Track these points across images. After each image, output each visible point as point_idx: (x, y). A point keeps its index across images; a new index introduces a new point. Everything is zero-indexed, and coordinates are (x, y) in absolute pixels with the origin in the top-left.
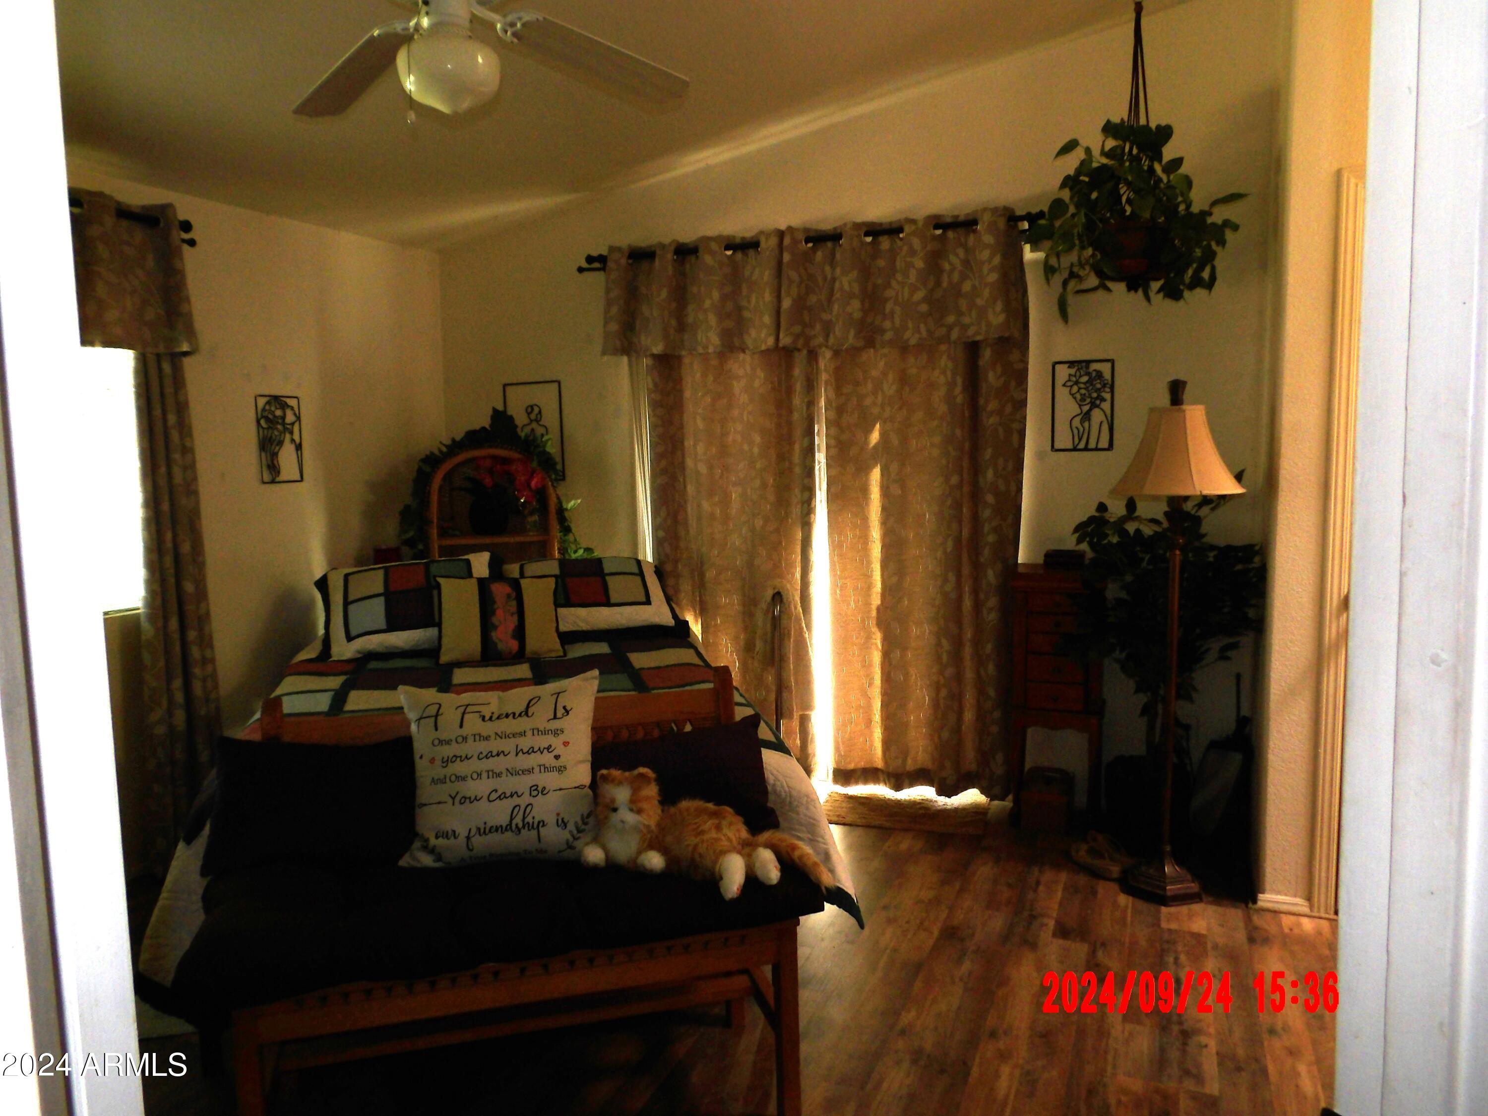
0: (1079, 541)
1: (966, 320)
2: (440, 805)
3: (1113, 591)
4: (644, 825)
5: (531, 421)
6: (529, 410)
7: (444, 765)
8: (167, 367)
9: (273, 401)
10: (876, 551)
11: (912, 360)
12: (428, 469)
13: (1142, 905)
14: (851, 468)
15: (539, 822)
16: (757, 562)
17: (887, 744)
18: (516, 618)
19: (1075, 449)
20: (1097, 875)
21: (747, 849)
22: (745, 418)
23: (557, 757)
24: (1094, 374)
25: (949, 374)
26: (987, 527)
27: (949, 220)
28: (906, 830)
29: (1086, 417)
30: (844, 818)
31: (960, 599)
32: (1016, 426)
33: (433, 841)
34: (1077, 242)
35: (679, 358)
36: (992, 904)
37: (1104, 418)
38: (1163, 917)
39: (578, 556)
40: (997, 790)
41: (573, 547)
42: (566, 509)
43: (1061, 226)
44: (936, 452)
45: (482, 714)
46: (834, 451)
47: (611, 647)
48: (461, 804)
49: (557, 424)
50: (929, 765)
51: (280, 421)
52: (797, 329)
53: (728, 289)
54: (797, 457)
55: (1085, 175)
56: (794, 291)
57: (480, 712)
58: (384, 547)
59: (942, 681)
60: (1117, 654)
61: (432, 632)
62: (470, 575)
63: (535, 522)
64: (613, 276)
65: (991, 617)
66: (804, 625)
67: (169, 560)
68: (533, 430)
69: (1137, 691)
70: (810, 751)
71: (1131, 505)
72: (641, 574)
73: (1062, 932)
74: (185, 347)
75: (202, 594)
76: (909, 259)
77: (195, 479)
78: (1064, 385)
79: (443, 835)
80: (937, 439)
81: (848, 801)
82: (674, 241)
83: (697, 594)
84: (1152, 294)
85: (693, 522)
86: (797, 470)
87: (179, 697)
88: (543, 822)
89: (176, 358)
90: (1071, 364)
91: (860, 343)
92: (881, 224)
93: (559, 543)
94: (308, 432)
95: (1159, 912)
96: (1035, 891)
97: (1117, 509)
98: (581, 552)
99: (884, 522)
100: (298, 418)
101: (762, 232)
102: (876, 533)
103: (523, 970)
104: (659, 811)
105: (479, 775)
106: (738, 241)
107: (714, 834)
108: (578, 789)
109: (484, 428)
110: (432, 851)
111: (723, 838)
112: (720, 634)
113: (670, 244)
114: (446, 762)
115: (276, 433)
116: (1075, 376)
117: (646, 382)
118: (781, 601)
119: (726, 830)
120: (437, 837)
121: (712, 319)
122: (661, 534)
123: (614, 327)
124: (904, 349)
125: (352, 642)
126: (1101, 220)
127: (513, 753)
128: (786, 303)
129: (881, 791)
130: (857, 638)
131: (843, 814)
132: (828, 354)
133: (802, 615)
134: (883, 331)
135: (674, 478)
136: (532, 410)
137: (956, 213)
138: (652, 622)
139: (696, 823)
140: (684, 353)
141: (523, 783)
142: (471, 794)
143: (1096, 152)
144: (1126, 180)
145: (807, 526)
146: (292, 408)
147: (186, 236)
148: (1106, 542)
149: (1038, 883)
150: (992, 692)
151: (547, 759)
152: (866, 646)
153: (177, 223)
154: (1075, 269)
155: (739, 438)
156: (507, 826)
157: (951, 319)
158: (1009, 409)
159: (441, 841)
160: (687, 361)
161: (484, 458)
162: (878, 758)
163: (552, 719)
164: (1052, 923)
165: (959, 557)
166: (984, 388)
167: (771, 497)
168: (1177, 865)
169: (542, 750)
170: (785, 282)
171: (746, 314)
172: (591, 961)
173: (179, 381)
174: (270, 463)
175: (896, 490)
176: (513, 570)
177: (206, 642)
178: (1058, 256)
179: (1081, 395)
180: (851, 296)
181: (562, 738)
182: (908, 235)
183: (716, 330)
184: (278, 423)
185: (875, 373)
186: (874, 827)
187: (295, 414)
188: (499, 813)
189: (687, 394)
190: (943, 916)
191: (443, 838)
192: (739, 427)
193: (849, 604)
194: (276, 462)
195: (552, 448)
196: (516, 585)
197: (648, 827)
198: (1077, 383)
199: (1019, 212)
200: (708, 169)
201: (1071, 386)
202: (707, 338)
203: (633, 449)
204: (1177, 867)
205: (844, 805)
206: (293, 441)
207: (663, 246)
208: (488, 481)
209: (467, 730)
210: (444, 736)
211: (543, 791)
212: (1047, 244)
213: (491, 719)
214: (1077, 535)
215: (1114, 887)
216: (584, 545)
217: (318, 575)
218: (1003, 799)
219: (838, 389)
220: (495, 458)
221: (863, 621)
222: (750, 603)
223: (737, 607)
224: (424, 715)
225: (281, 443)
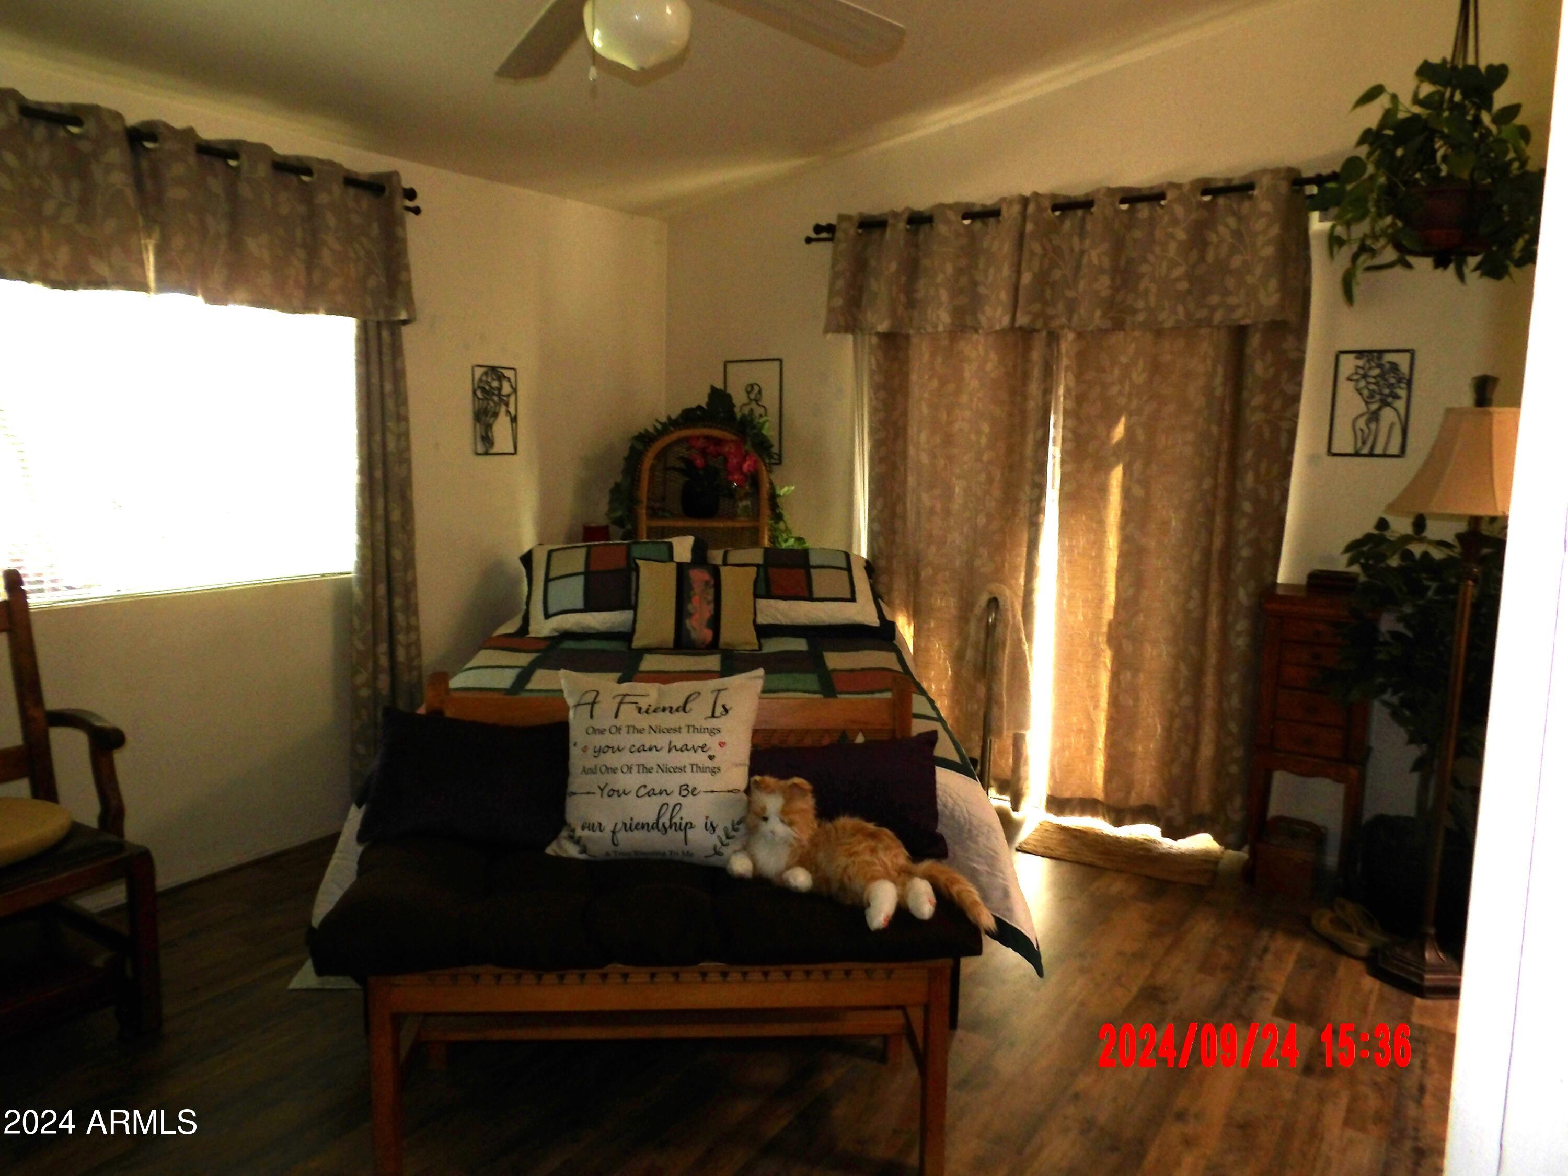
0: (1351, 562)
1: (1232, 300)
2: (590, 796)
3: (1388, 623)
4: (795, 838)
5: (750, 400)
6: (749, 389)
7: (596, 754)
8: (385, 334)
9: (490, 372)
10: (1112, 560)
11: (1167, 345)
12: (640, 446)
13: (1391, 993)
14: (1088, 465)
15: (687, 824)
16: (978, 563)
17: (1109, 775)
18: (712, 606)
19: (1357, 454)
20: (1339, 949)
21: (902, 877)
22: (974, 406)
23: (711, 758)
24: (1387, 366)
25: (1209, 362)
26: (1241, 540)
27: (1220, 184)
28: (1119, 871)
29: (1374, 417)
30: (1052, 850)
31: (1204, 619)
32: (1285, 425)
33: (579, 832)
34: (1373, 210)
35: (907, 337)
36: (1206, 966)
37: (1396, 419)
38: (1415, 1010)
39: (789, 546)
40: (1232, 838)
41: (785, 536)
42: (779, 496)
43: (1352, 190)
44: (1188, 451)
45: (638, 705)
46: (1070, 446)
47: (809, 644)
48: (609, 796)
49: (777, 405)
50: (1156, 801)
51: (496, 392)
52: (1036, 307)
53: (963, 262)
54: (1029, 450)
55: (1389, 128)
56: (1036, 264)
57: (637, 703)
58: (593, 525)
59: (1177, 709)
60: (1387, 696)
61: (627, 615)
62: (671, 559)
63: (746, 507)
64: (843, 246)
65: (1241, 643)
66: (1024, 637)
67: (380, 527)
68: (751, 410)
69: (1411, 741)
70: (1022, 774)
71: (1420, 523)
72: (849, 569)
73: (1286, 1010)
74: (403, 316)
75: (409, 562)
76: (1170, 230)
77: (408, 448)
78: (1349, 379)
79: (589, 827)
80: (1190, 436)
81: (1060, 832)
82: (907, 209)
83: (912, 594)
84: (1467, 271)
85: (911, 517)
86: (1029, 465)
87: (384, 661)
88: (691, 824)
89: (396, 327)
90: (1360, 353)
91: (1107, 324)
92: (1139, 190)
93: (770, 530)
94: (524, 404)
95: (1412, 1002)
96: (1260, 958)
97: (1401, 526)
98: (791, 541)
99: (1123, 527)
100: (515, 390)
101: (1003, 200)
102: (1112, 540)
103: (653, 976)
104: (816, 826)
105: (630, 769)
106: (977, 209)
107: (867, 857)
108: (731, 793)
109: (699, 407)
110: (577, 841)
111: (877, 861)
112: (932, 638)
113: (903, 212)
114: (599, 751)
115: (492, 404)
116: (1362, 368)
117: (869, 362)
118: (997, 607)
119: (881, 855)
120: (583, 828)
121: (944, 295)
122: (877, 527)
123: (839, 302)
124: (1159, 333)
125: (550, 620)
126: (1406, 183)
127: (667, 749)
128: (1026, 278)
129: (1099, 825)
130: (1084, 654)
131: (1052, 847)
132: (1071, 336)
133: (1022, 624)
134: (1135, 312)
135: (894, 467)
136: (752, 388)
137: (1230, 176)
138: (855, 621)
139: (850, 844)
140: (911, 332)
141: (673, 782)
142: (619, 786)
143: (1406, 100)
144: (1442, 133)
145: (1034, 526)
146: (509, 380)
147: (408, 203)
148: (1383, 565)
149: (1265, 950)
150: (1234, 727)
151: (701, 758)
152: (1093, 666)
153: (401, 191)
154: (1369, 242)
155: (966, 426)
156: (654, 823)
157: (1215, 299)
158: (1277, 404)
159: (587, 833)
160: (915, 340)
161: (698, 438)
162: (1099, 789)
163: (709, 717)
164: (1274, 999)
165: (1207, 571)
166: (1249, 381)
167: (997, 493)
168: (1443, 952)
169: (695, 748)
170: (1026, 255)
171: (982, 290)
172: (725, 974)
173: (397, 350)
174: (484, 434)
175: (1138, 491)
176: (716, 556)
177: (411, 608)
178: (1348, 224)
179: (1369, 390)
180: (1101, 271)
181: (718, 738)
182: (1170, 202)
183: (946, 307)
184: (494, 394)
185: (1124, 359)
186: (1084, 864)
187: (511, 386)
188: (646, 810)
189: (914, 377)
190: (1147, 972)
191: (589, 830)
192: (967, 414)
193: (1076, 616)
194: (490, 434)
195: (769, 431)
196: (715, 572)
197: (799, 840)
198: (1365, 376)
199: (1308, 173)
200: (951, 130)
201: (1357, 381)
202: (938, 318)
203: (853, 434)
204: (1441, 954)
205: (1055, 836)
206: (508, 412)
207: (895, 215)
208: (699, 462)
209: (623, 720)
210: (598, 723)
211: (694, 792)
212: (1334, 211)
213: (647, 712)
214: (1347, 556)
215: (1359, 967)
216: (796, 533)
217: (526, 549)
218: (1238, 848)
219: (1079, 377)
220: (707, 438)
221: (1091, 637)
222: (966, 607)
223: (954, 611)
224: (583, 702)
225: (496, 415)
